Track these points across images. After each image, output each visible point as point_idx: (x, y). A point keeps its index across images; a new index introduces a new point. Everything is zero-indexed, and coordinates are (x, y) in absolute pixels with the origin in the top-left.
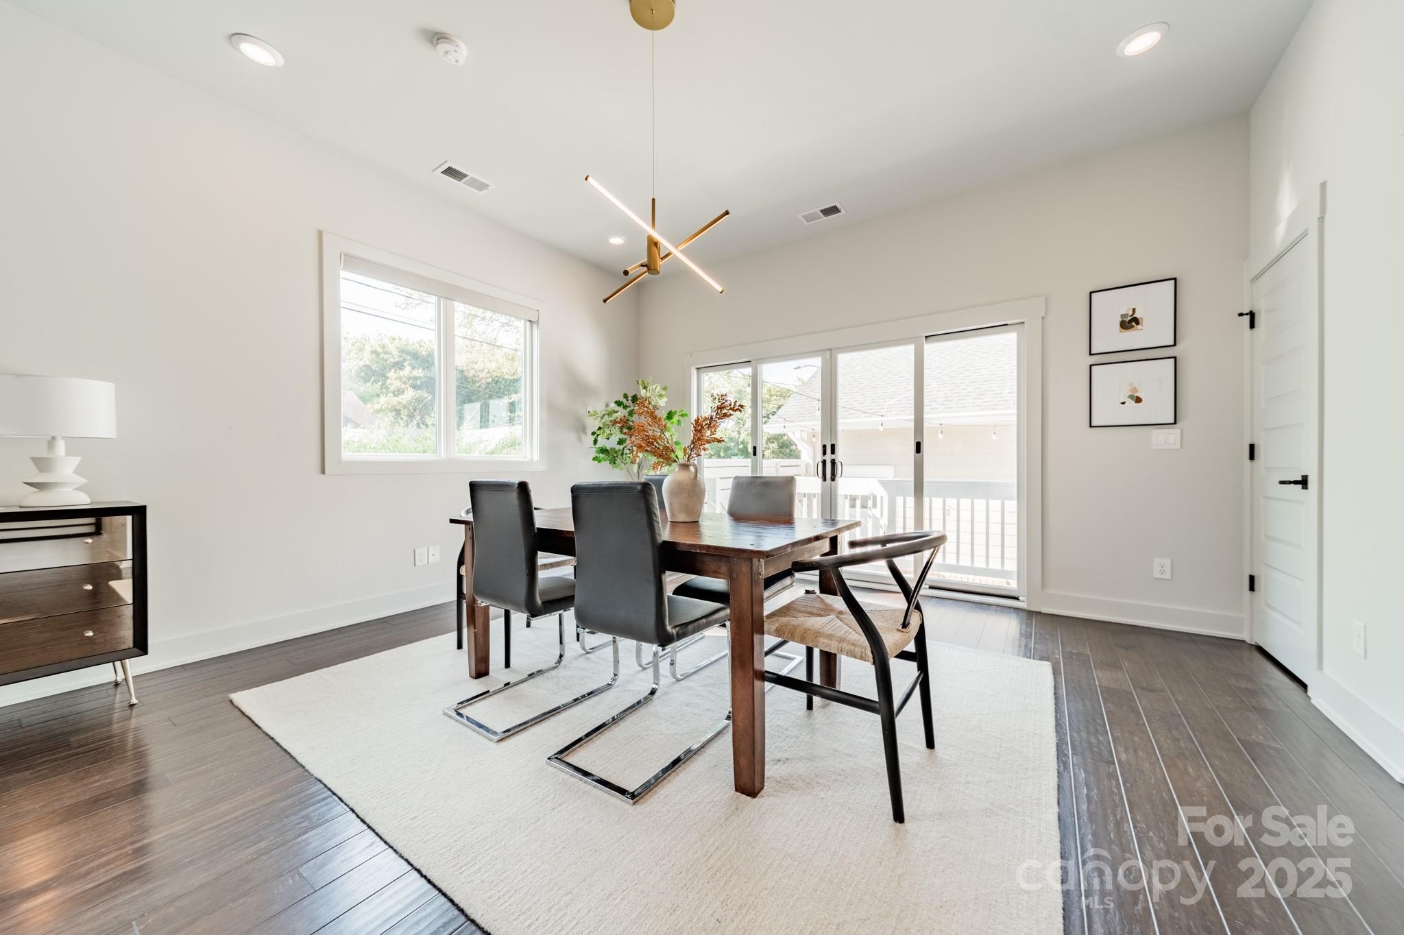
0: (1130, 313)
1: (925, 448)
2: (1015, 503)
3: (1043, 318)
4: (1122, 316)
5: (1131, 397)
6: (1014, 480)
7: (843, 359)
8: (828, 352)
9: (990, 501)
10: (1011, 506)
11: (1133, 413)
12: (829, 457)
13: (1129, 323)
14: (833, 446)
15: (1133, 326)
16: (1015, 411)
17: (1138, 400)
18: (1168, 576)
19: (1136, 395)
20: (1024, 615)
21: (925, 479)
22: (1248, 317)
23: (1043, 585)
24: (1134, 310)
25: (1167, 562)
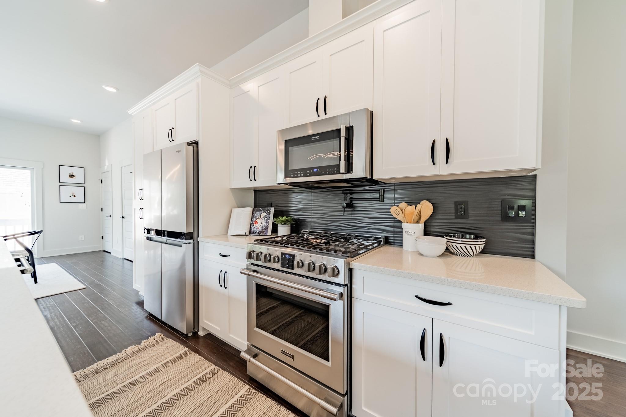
0: (72, 174)
3: (42, 169)
4: (70, 174)
5: (73, 195)
11: (73, 199)
13: (72, 176)
15: (72, 177)
17: (75, 196)
18: (83, 239)
19: (74, 195)
22: (101, 181)
24: (73, 173)
25: (83, 236)
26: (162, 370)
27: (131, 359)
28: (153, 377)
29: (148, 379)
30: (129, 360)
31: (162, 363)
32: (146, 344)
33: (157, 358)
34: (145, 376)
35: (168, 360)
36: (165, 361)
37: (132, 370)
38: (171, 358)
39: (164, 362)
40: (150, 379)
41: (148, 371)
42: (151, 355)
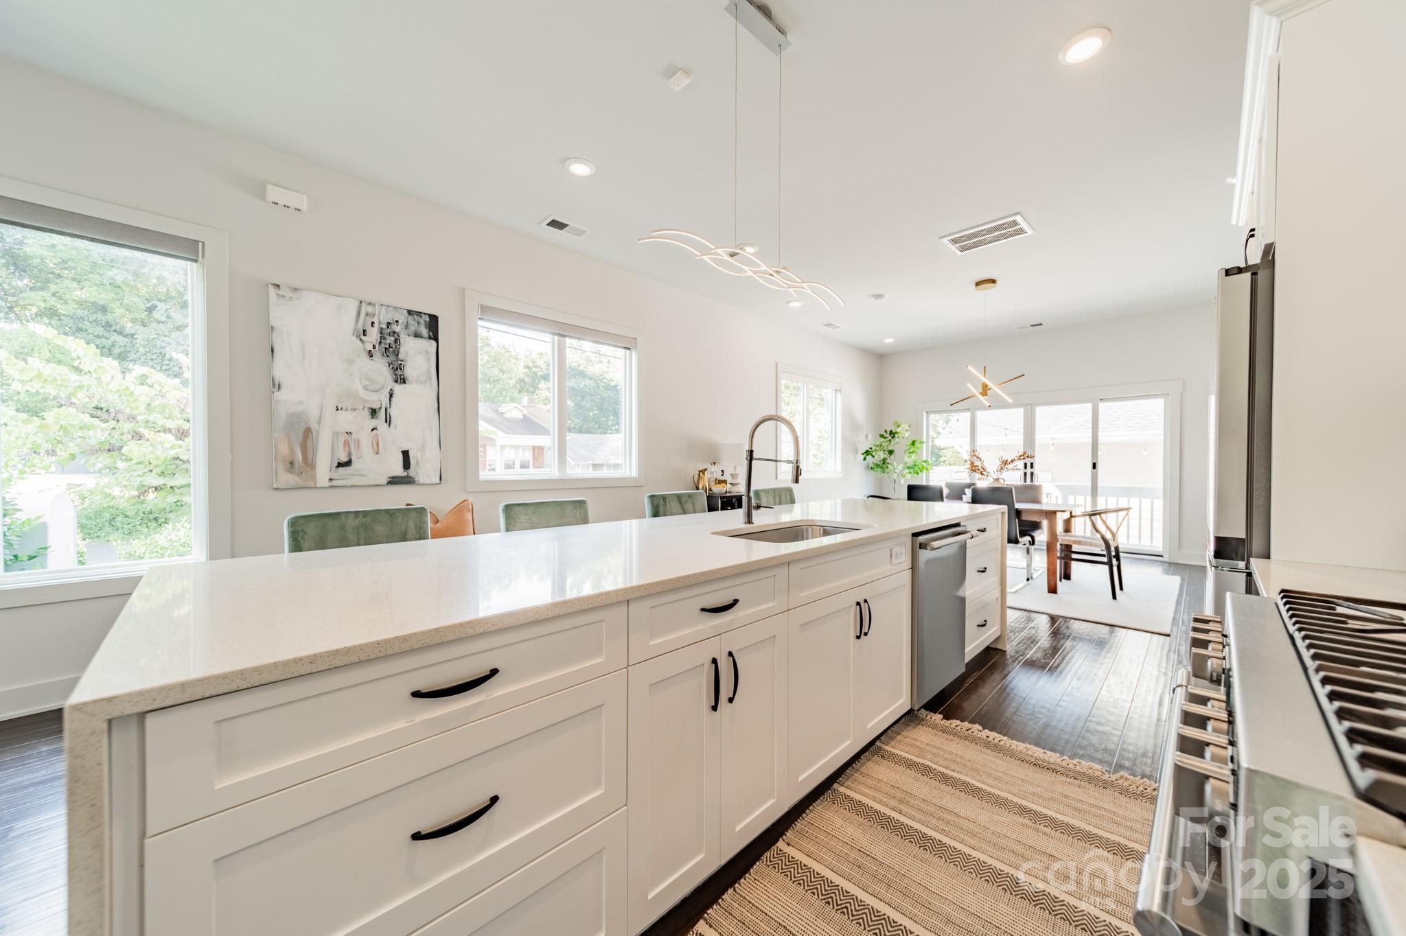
1: (1099, 466)
2: (1162, 501)
6: (1161, 486)
7: (1040, 411)
8: (1029, 406)
9: (1143, 499)
10: (1159, 504)
12: (1029, 470)
14: (1032, 464)
16: (1163, 432)
20: (1166, 565)
21: (1099, 485)
23: (1180, 547)
26: (1078, 839)
27: (1068, 780)
28: (1053, 833)
29: (1045, 826)
30: (1063, 778)
31: (1095, 831)
32: (1120, 782)
33: (1102, 817)
34: (1048, 818)
35: (1113, 837)
36: (1105, 835)
37: (1047, 794)
38: (1123, 841)
39: (1100, 833)
40: (1048, 830)
41: (1061, 818)
42: (1101, 804)
